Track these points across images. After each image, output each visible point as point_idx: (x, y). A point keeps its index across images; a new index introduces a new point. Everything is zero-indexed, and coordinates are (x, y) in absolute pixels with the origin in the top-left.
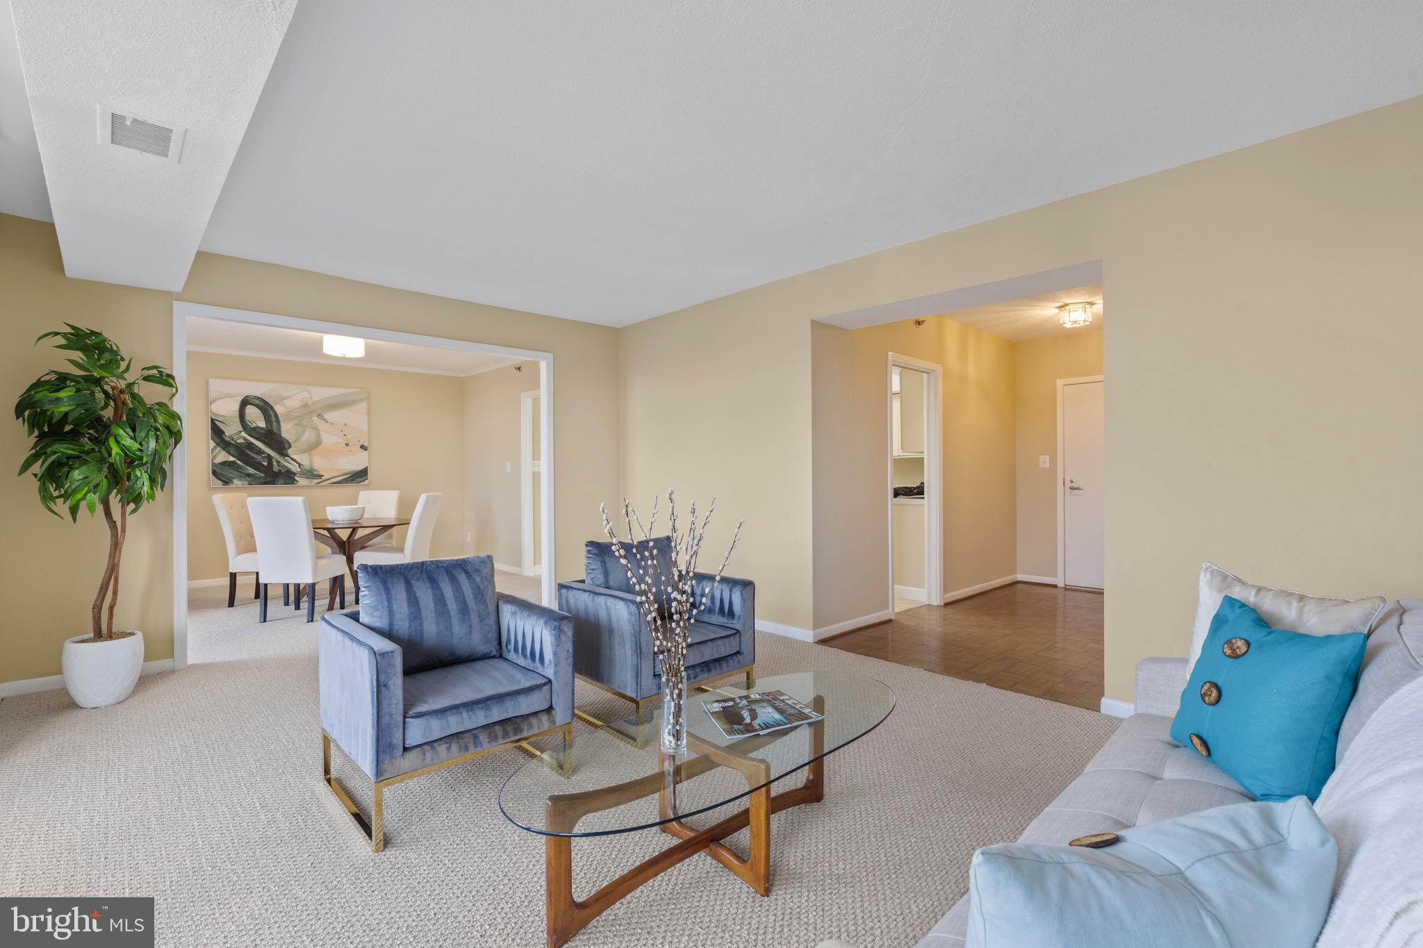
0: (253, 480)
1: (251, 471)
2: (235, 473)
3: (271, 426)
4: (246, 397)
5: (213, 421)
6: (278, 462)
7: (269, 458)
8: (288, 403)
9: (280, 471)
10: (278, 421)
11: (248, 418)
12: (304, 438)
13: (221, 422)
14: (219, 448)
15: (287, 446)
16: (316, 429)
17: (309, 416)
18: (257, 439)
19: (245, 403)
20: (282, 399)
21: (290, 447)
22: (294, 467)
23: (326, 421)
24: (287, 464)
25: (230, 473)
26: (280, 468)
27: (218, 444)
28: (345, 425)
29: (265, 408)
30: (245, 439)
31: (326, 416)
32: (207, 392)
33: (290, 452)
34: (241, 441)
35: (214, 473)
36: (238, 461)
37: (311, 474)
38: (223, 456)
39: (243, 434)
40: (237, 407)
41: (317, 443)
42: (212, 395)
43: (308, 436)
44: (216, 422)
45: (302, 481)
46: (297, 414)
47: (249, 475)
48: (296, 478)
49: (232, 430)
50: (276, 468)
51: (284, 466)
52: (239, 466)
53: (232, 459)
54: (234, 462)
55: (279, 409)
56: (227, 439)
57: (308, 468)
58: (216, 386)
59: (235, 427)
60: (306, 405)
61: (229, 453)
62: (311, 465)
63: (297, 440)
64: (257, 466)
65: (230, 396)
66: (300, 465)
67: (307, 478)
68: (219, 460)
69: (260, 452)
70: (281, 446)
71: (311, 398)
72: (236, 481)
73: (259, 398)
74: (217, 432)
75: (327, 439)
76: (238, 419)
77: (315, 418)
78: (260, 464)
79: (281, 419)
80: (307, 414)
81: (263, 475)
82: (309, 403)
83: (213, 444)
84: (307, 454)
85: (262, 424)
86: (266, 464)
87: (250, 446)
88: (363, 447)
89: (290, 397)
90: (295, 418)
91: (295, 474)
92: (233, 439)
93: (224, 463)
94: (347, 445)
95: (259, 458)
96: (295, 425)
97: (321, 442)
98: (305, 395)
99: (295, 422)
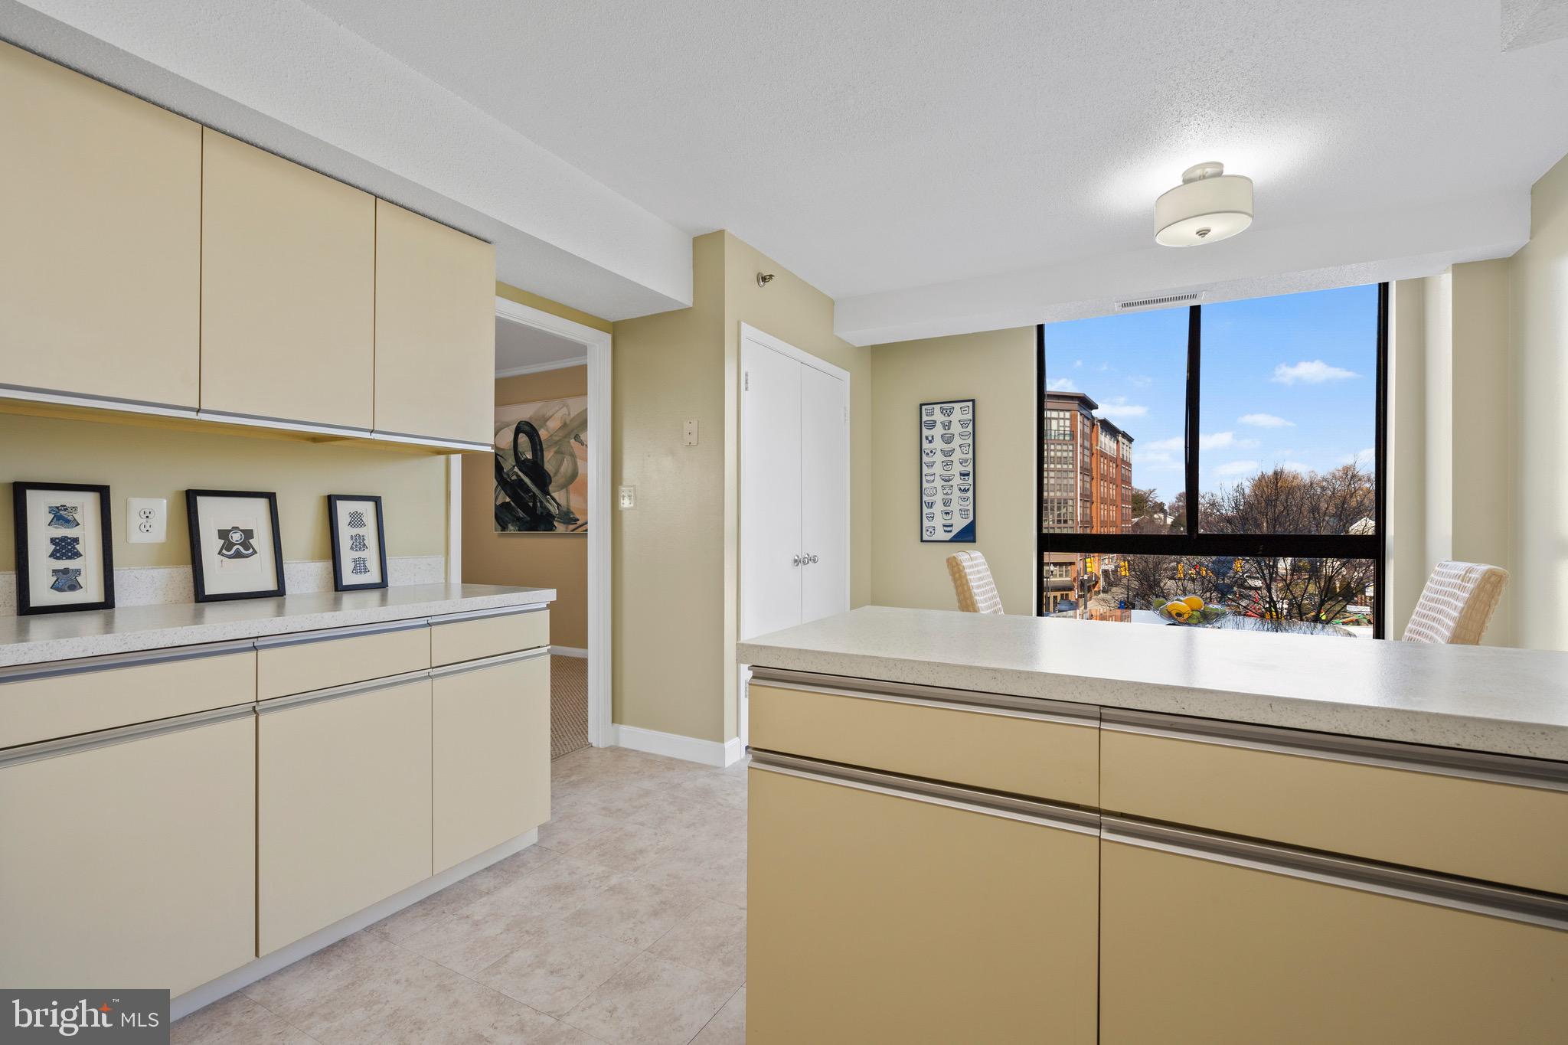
0: (522, 526)
1: (521, 514)
2: (511, 518)
3: (537, 458)
4: (519, 423)
5: (496, 457)
6: (541, 502)
7: (534, 496)
8: (550, 424)
9: (542, 513)
10: (543, 450)
11: (520, 449)
12: (562, 469)
13: (501, 456)
14: (499, 488)
15: (548, 481)
16: (573, 456)
17: (566, 440)
18: (526, 474)
19: (518, 430)
20: (546, 421)
21: (550, 483)
22: (553, 509)
23: (583, 443)
24: (548, 505)
25: (507, 517)
26: (542, 511)
27: (499, 483)
29: (534, 434)
30: (518, 476)
31: (582, 436)
33: (551, 488)
34: (513, 477)
35: (496, 516)
36: (512, 503)
37: (569, 518)
38: (503, 497)
39: (516, 469)
40: (512, 437)
41: (574, 475)
43: (566, 467)
44: (499, 459)
45: (560, 528)
46: (557, 438)
47: (519, 519)
48: (555, 523)
49: (509, 464)
50: (539, 510)
51: (547, 508)
52: (514, 509)
53: (508, 500)
54: (507, 503)
55: (543, 434)
56: (504, 476)
57: (565, 509)
58: (501, 415)
59: (509, 461)
60: (565, 425)
61: (505, 492)
62: (568, 505)
63: (556, 474)
64: (525, 507)
65: (509, 424)
66: (558, 504)
67: (564, 523)
68: (499, 501)
69: (528, 490)
70: (542, 479)
71: (569, 414)
72: (511, 527)
73: (527, 424)
74: (499, 468)
75: (582, 468)
76: (512, 452)
77: (572, 441)
78: (528, 505)
79: (544, 446)
80: (565, 437)
81: (529, 519)
82: (568, 422)
83: (496, 483)
84: (564, 491)
85: (529, 456)
86: (531, 505)
87: (520, 483)
89: (550, 417)
90: (556, 443)
91: (553, 517)
92: (508, 475)
93: (503, 505)
95: (526, 498)
96: (556, 452)
97: (577, 473)
98: (564, 410)
99: (555, 449)
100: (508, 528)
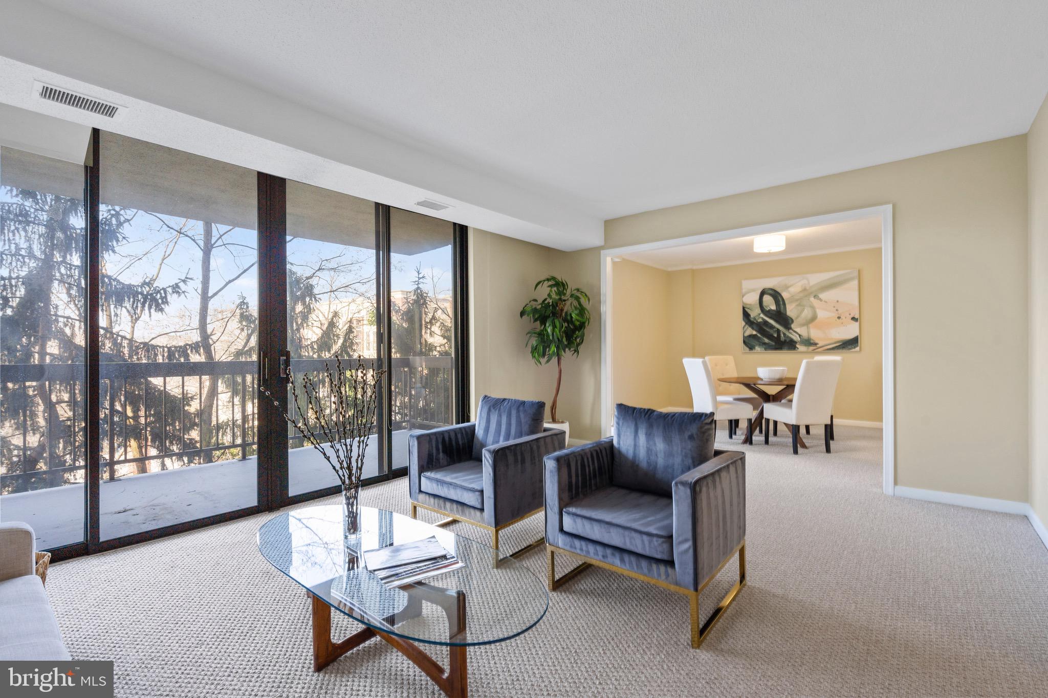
0: (767, 347)
1: (766, 340)
2: (757, 343)
3: (780, 308)
4: (764, 289)
5: (744, 308)
6: (784, 334)
7: (778, 331)
8: (792, 290)
9: (785, 341)
10: (784, 304)
11: (765, 304)
12: (803, 315)
13: (749, 308)
14: (747, 326)
15: (790, 322)
16: (813, 308)
17: (807, 298)
18: (771, 318)
19: (763, 293)
20: (787, 287)
21: (793, 321)
22: (795, 338)
23: (821, 300)
24: (790, 335)
25: (753, 342)
26: (785, 338)
27: (746, 323)
28: (838, 301)
29: (776, 295)
30: (763, 318)
31: (821, 296)
32: (741, 289)
33: (793, 326)
34: (760, 320)
35: (744, 342)
36: (758, 334)
37: (808, 342)
38: (750, 331)
39: (762, 315)
40: (758, 297)
41: (814, 318)
42: (744, 291)
43: (807, 313)
44: (746, 309)
45: (801, 348)
46: (798, 298)
47: (765, 344)
48: (797, 346)
49: (755, 313)
50: (783, 338)
51: (788, 337)
52: (759, 338)
53: (754, 333)
54: (756, 335)
55: (785, 295)
56: (752, 320)
57: (806, 338)
58: (747, 285)
59: (757, 311)
60: (805, 290)
61: (753, 328)
62: (808, 335)
63: (798, 317)
64: (770, 337)
65: (754, 290)
66: (800, 336)
67: (805, 345)
68: (747, 334)
69: (772, 327)
70: (786, 321)
71: (809, 283)
72: (757, 348)
73: (771, 289)
74: (746, 315)
75: (821, 314)
76: (758, 305)
77: (812, 299)
78: (772, 336)
79: (786, 302)
80: (806, 296)
81: (774, 343)
82: (808, 288)
83: (744, 323)
84: (805, 328)
85: (773, 307)
86: (776, 335)
87: (765, 323)
88: (853, 319)
89: (793, 285)
90: (797, 300)
91: (796, 342)
92: (755, 319)
93: (751, 336)
94: (839, 318)
95: (771, 331)
96: (797, 305)
97: (817, 317)
98: (805, 282)
99: (797, 303)
100: (755, 348)
